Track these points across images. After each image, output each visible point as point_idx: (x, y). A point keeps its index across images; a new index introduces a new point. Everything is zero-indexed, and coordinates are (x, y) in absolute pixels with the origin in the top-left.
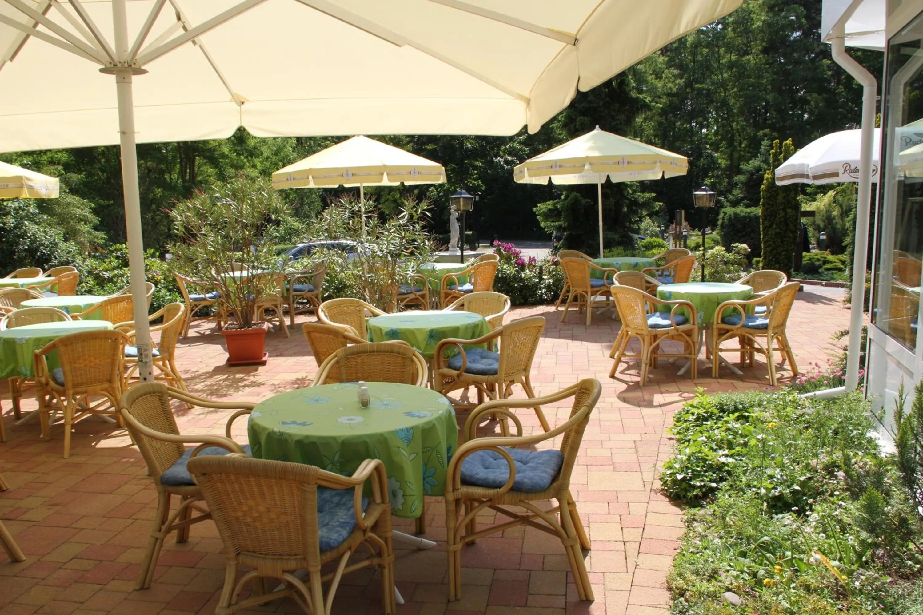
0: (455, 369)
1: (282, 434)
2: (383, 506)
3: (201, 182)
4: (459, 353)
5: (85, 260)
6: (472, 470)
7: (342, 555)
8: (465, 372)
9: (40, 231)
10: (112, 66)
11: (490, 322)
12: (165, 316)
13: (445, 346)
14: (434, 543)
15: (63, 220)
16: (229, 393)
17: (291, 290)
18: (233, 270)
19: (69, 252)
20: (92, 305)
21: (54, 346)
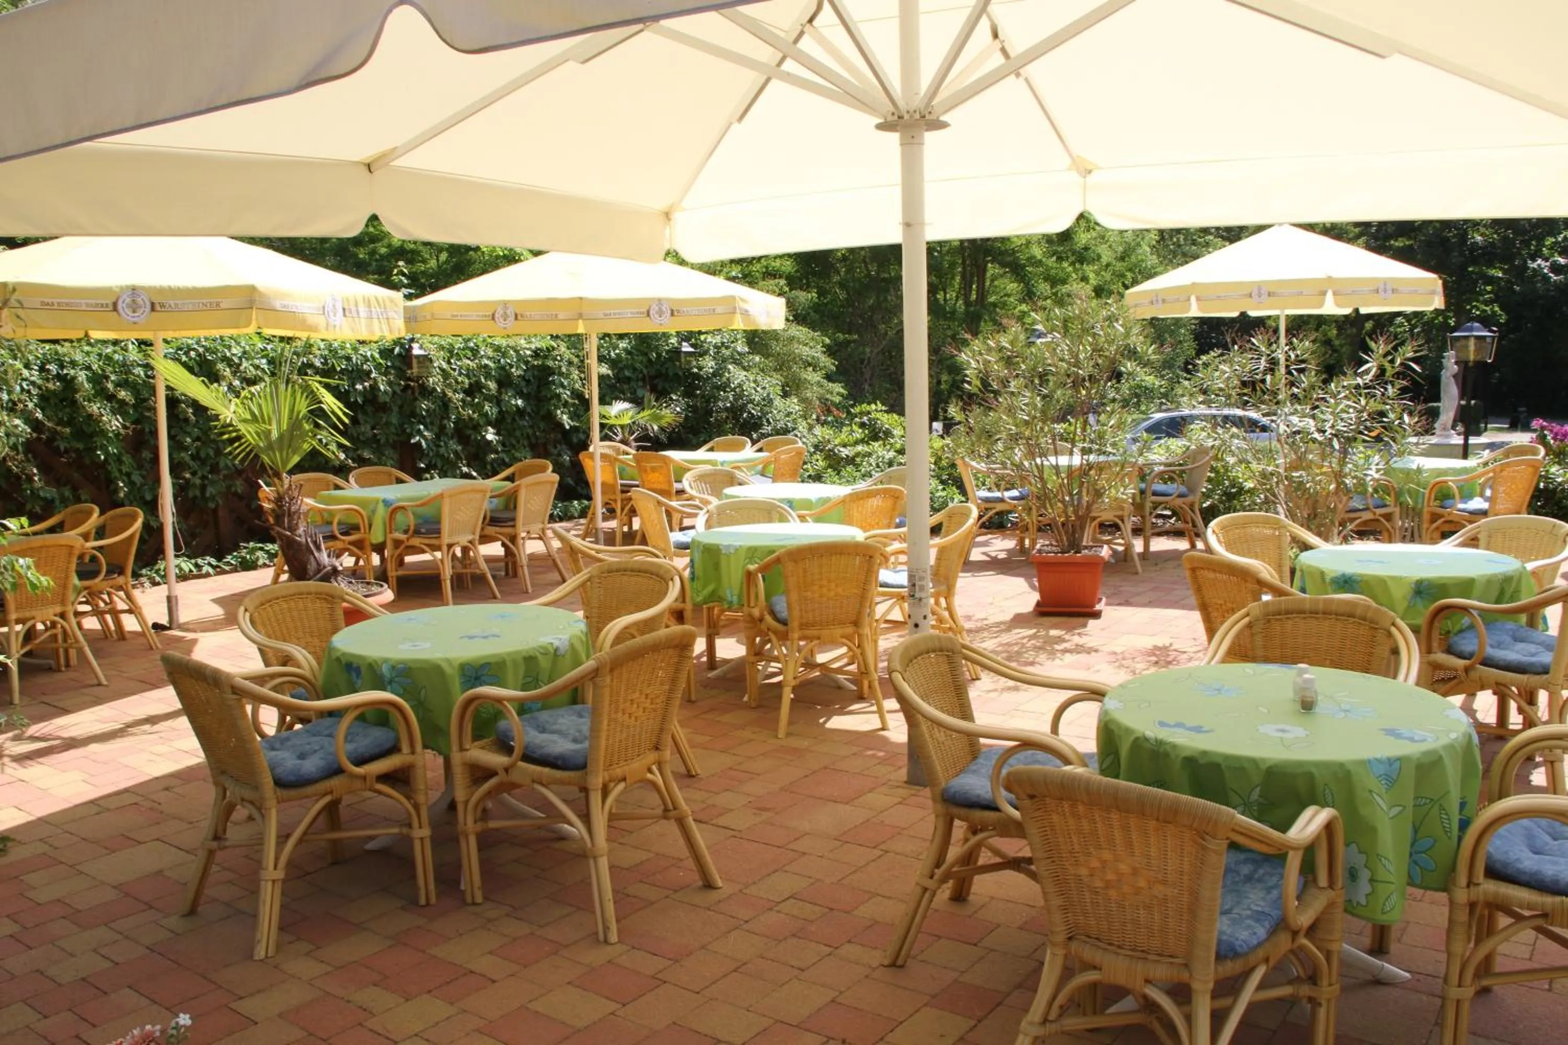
0: (1461, 656)
1: (1160, 743)
2: (1331, 893)
3: (995, 305)
4: (1472, 627)
5: (811, 428)
6: (1506, 853)
7: (1252, 970)
8: (1481, 664)
9: (748, 380)
10: (896, 118)
11: (1534, 573)
12: (945, 525)
13: (1446, 612)
14: (1407, 975)
15: (782, 364)
16: (1038, 660)
17: (1149, 493)
18: (1056, 453)
19: (789, 414)
20: (828, 500)
21: (778, 560)
